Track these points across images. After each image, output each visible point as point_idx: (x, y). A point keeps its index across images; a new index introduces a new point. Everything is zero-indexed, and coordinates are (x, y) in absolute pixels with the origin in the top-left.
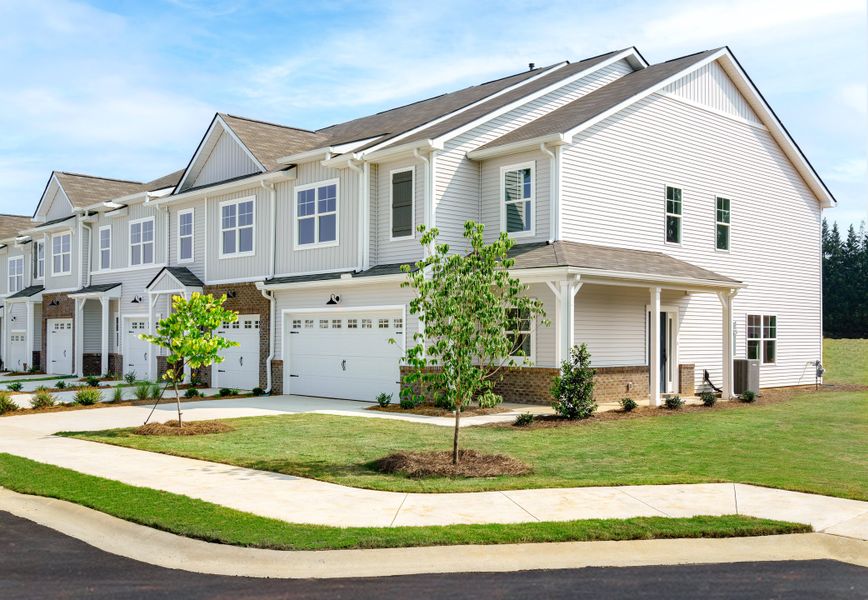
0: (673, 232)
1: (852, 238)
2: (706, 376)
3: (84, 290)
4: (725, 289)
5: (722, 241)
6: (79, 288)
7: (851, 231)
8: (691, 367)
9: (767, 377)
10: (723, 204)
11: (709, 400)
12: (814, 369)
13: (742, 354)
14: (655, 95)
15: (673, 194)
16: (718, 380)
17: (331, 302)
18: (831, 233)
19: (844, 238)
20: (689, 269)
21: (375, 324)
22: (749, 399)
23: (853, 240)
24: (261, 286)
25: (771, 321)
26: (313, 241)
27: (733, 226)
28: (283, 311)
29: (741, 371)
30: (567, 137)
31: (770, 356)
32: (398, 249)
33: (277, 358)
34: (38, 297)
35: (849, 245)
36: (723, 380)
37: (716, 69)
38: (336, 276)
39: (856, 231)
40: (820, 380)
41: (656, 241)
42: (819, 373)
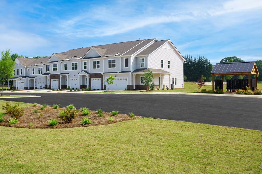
0: (162, 66)
1: (195, 59)
2: (167, 86)
3: (61, 74)
4: (169, 74)
5: (169, 67)
6: (60, 73)
7: (195, 58)
8: (165, 85)
9: (175, 87)
10: (169, 62)
11: (168, 89)
12: (182, 86)
13: (172, 83)
14: (161, 47)
15: (162, 61)
16: (168, 87)
17: (115, 76)
18: (191, 58)
19: (193, 59)
20: (165, 71)
21: (120, 79)
22: (173, 89)
23: (196, 60)
24: (102, 74)
25: (176, 78)
26: (111, 67)
27: (170, 65)
28: (106, 77)
29: (172, 86)
30: (150, 55)
31: (176, 84)
32: (126, 69)
33: (105, 84)
34: (49, 75)
35: (195, 61)
36: (169, 87)
37: (168, 43)
38: (117, 73)
39: (196, 58)
40: (183, 87)
41: (160, 68)
42: (183, 86)
